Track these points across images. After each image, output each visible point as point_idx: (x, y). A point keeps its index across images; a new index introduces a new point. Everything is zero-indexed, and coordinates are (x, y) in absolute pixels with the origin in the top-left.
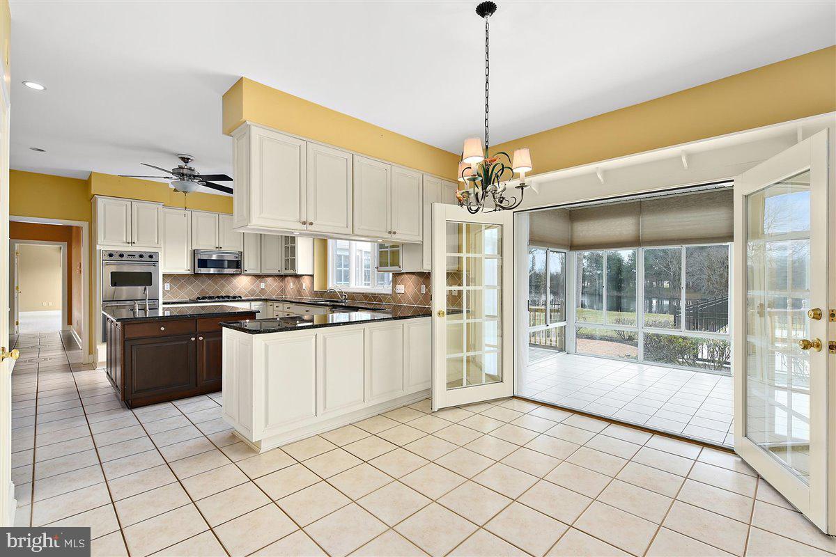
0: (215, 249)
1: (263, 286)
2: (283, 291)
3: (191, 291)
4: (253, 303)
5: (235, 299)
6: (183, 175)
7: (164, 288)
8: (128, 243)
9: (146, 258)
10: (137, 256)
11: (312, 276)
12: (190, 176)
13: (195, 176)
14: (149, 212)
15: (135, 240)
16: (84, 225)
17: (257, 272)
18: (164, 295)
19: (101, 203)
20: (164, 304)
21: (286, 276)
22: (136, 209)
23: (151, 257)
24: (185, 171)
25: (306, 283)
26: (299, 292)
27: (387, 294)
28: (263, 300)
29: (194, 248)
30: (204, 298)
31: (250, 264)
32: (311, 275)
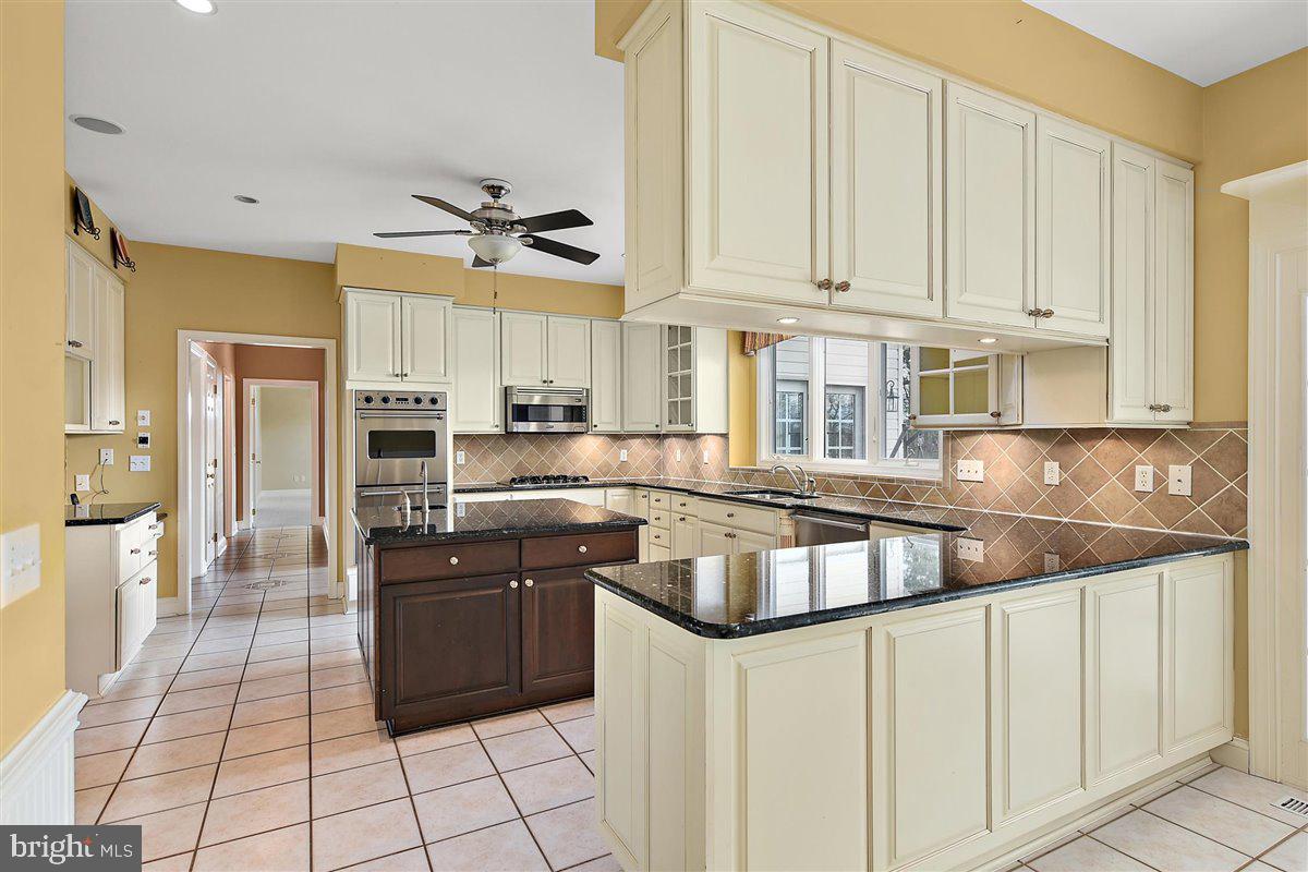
0: (541, 384)
1: (624, 455)
2: (661, 465)
3: (500, 465)
4: (610, 491)
5: (577, 482)
6: (490, 222)
7: (455, 461)
8: (397, 375)
9: (426, 404)
10: (411, 400)
11: (725, 436)
12: (504, 223)
13: (512, 223)
14: (429, 314)
15: (407, 370)
16: (329, 345)
17: (615, 428)
18: (455, 474)
19: (354, 301)
20: (456, 491)
21: (666, 436)
22: (409, 312)
23: (434, 401)
24: (495, 215)
25: (710, 450)
26: (696, 468)
27: (927, 483)
28: (630, 484)
29: (505, 384)
30: (523, 480)
31: (602, 415)
32: (721, 435)
